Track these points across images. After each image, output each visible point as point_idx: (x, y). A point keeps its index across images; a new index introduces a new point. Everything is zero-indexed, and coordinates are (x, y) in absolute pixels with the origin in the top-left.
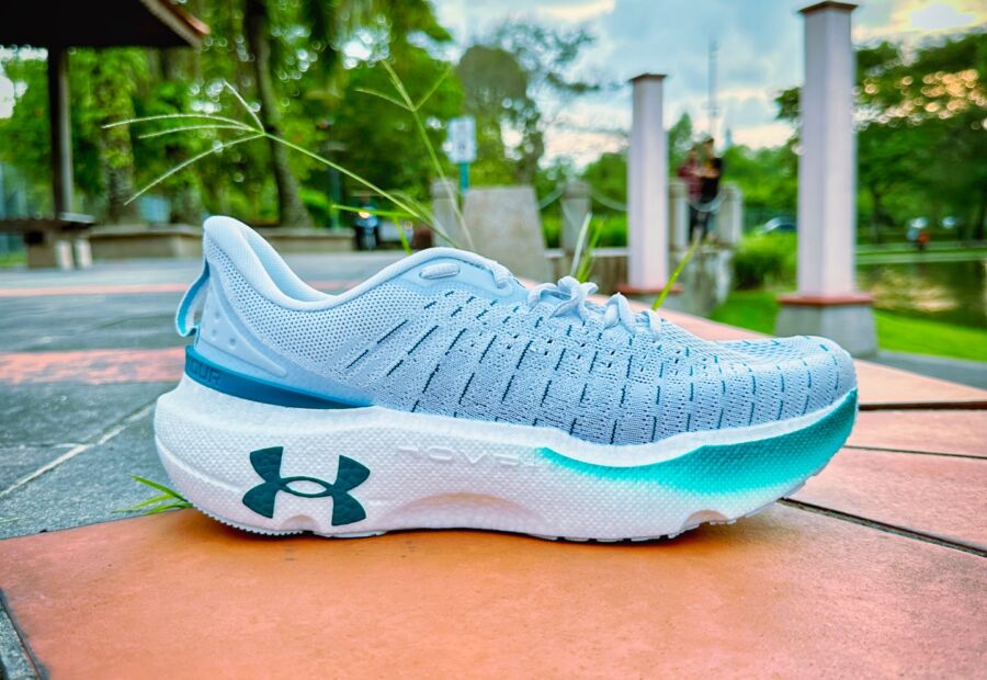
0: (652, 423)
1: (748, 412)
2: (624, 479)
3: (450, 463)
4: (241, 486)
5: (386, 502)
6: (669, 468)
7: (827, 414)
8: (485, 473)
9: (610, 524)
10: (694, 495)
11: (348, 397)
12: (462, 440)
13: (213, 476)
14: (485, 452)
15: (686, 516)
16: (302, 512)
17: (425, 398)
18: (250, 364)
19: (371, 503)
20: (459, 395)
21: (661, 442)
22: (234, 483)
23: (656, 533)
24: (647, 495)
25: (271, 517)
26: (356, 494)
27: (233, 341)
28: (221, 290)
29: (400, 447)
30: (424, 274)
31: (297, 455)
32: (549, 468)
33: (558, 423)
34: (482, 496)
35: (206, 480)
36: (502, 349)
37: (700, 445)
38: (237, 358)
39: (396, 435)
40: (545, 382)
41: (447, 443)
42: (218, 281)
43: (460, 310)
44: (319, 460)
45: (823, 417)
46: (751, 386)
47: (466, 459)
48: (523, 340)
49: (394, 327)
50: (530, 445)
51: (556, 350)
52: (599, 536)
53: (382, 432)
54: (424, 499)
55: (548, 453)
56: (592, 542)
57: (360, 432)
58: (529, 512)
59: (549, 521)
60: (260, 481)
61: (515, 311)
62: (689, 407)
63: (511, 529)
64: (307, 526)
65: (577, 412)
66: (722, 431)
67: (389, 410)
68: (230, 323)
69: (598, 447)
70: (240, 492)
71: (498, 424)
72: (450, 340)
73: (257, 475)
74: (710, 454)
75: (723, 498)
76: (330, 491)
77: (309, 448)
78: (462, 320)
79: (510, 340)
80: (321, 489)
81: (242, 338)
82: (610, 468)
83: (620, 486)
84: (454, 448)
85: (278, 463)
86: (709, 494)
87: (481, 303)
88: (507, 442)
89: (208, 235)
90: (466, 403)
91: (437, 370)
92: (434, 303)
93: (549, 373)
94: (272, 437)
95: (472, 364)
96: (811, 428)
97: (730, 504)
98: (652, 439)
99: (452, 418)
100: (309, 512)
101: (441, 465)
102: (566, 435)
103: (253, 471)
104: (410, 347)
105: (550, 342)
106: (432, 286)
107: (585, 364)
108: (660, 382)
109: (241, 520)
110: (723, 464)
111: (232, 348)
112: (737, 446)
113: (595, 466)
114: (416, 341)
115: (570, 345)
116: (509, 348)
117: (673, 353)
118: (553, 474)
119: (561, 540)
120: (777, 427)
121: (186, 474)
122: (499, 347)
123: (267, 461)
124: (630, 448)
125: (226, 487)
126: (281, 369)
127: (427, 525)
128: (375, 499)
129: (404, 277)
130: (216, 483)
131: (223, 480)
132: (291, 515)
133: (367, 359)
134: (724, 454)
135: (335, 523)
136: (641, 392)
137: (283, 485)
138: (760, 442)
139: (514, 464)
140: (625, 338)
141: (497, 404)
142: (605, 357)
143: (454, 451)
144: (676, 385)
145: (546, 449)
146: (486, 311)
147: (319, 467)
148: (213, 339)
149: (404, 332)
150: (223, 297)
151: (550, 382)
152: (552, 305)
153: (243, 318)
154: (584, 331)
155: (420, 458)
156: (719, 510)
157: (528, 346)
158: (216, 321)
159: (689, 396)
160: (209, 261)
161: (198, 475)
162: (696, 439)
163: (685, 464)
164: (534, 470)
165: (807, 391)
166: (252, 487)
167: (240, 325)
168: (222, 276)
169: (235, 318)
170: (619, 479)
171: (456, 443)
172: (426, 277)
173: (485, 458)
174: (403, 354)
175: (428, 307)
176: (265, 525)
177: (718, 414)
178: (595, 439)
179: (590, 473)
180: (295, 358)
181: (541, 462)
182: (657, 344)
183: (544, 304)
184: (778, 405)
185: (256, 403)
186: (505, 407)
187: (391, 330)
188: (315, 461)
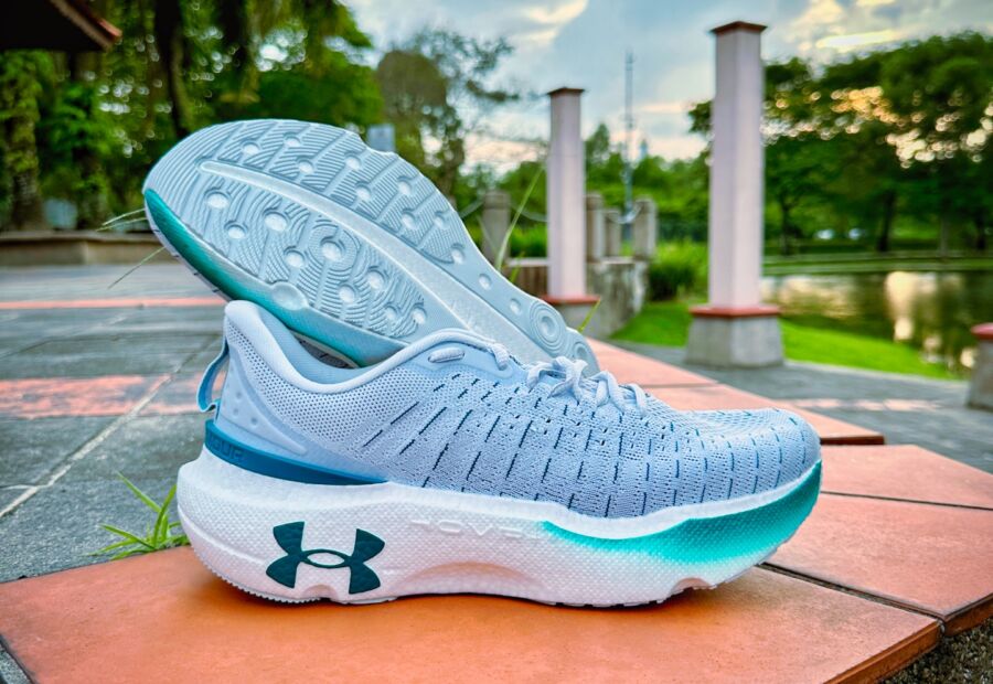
0: (643, 498)
1: (727, 487)
2: (618, 550)
3: (459, 535)
4: (264, 559)
5: (398, 571)
6: (658, 540)
7: (796, 487)
8: (491, 544)
9: (605, 592)
10: (680, 564)
11: (364, 472)
12: (470, 514)
13: (237, 548)
14: (491, 526)
15: (673, 583)
16: (322, 582)
17: (437, 473)
18: (271, 442)
19: (385, 572)
20: (466, 473)
21: (651, 516)
22: (257, 556)
23: (645, 598)
24: (639, 565)
25: (292, 586)
26: (371, 564)
27: (254, 421)
28: (242, 372)
29: (414, 521)
30: (432, 358)
31: (317, 530)
32: (549, 540)
33: (557, 499)
34: (488, 565)
35: (232, 552)
36: (505, 429)
37: (686, 518)
38: (259, 437)
39: (409, 510)
40: (545, 459)
41: (456, 517)
42: (239, 363)
43: (465, 392)
44: (338, 533)
45: (792, 490)
46: (730, 463)
47: (473, 531)
48: (525, 420)
49: (406, 408)
50: (532, 519)
51: (554, 428)
52: (595, 602)
53: (396, 507)
54: (435, 568)
55: (550, 527)
56: (589, 608)
57: (376, 507)
58: (531, 580)
59: (549, 588)
60: (284, 554)
61: (516, 391)
62: (675, 484)
63: (514, 594)
64: (325, 594)
65: (574, 489)
66: (704, 504)
67: (403, 486)
68: (251, 403)
69: (594, 520)
70: (265, 564)
71: (503, 498)
72: (458, 421)
73: (280, 548)
74: (694, 527)
75: (706, 566)
76: (348, 562)
77: (328, 523)
78: (469, 402)
79: (513, 421)
80: (339, 561)
81: (263, 418)
82: (605, 540)
83: (615, 557)
84: (463, 521)
85: (300, 537)
86: (694, 563)
87: (485, 384)
88: (511, 515)
89: (229, 320)
90: (472, 479)
91: (446, 449)
92: (442, 386)
93: (548, 452)
94: (294, 513)
95: (479, 443)
96: (782, 500)
97: (713, 571)
98: (643, 513)
99: (460, 494)
100: (328, 582)
101: (450, 537)
102: (565, 509)
103: (276, 544)
104: (421, 428)
105: (549, 421)
106: (440, 370)
107: (580, 442)
108: (648, 459)
109: (264, 589)
110: (705, 536)
111: (253, 427)
112: (718, 519)
113: (592, 538)
114: (426, 422)
115: (568, 424)
116: (511, 428)
117: (660, 429)
118: (553, 546)
119: (560, 606)
120: (753, 500)
121: (212, 546)
122: (502, 428)
123: (289, 535)
124: (622, 520)
125: (251, 559)
126: (301, 448)
127: (435, 591)
128: (388, 568)
129: (415, 360)
130: (241, 556)
131: (248, 552)
132: (311, 585)
133: (382, 439)
134: (707, 527)
135: (352, 592)
136: (633, 469)
137: (304, 557)
138: (738, 514)
139: (518, 536)
140: (616, 416)
141: (501, 481)
142: (598, 435)
143: (462, 524)
144: (664, 462)
145: (547, 523)
146: (489, 393)
147: (337, 540)
148: (235, 418)
149: (415, 414)
150: (245, 379)
151: (550, 460)
152: (549, 385)
153: (264, 399)
154: (579, 410)
155: (432, 531)
156: (702, 578)
157: (529, 425)
158: (238, 401)
159: (675, 473)
160: (229, 343)
161: (223, 547)
162: (682, 512)
163: (673, 536)
164: (536, 542)
165: (779, 466)
166: (276, 559)
167: (262, 406)
168: (243, 359)
169: (256, 399)
170: (613, 550)
171: (464, 517)
172: (434, 362)
173: (491, 531)
174: (414, 434)
175: (437, 389)
176: (287, 594)
177: (701, 489)
178: (591, 512)
179: (588, 544)
180: (314, 438)
181: (543, 535)
182: (645, 421)
183: (541, 384)
184: (753, 480)
185: (278, 480)
186: (508, 482)
187: (403, 411)
188: (334, 534)
